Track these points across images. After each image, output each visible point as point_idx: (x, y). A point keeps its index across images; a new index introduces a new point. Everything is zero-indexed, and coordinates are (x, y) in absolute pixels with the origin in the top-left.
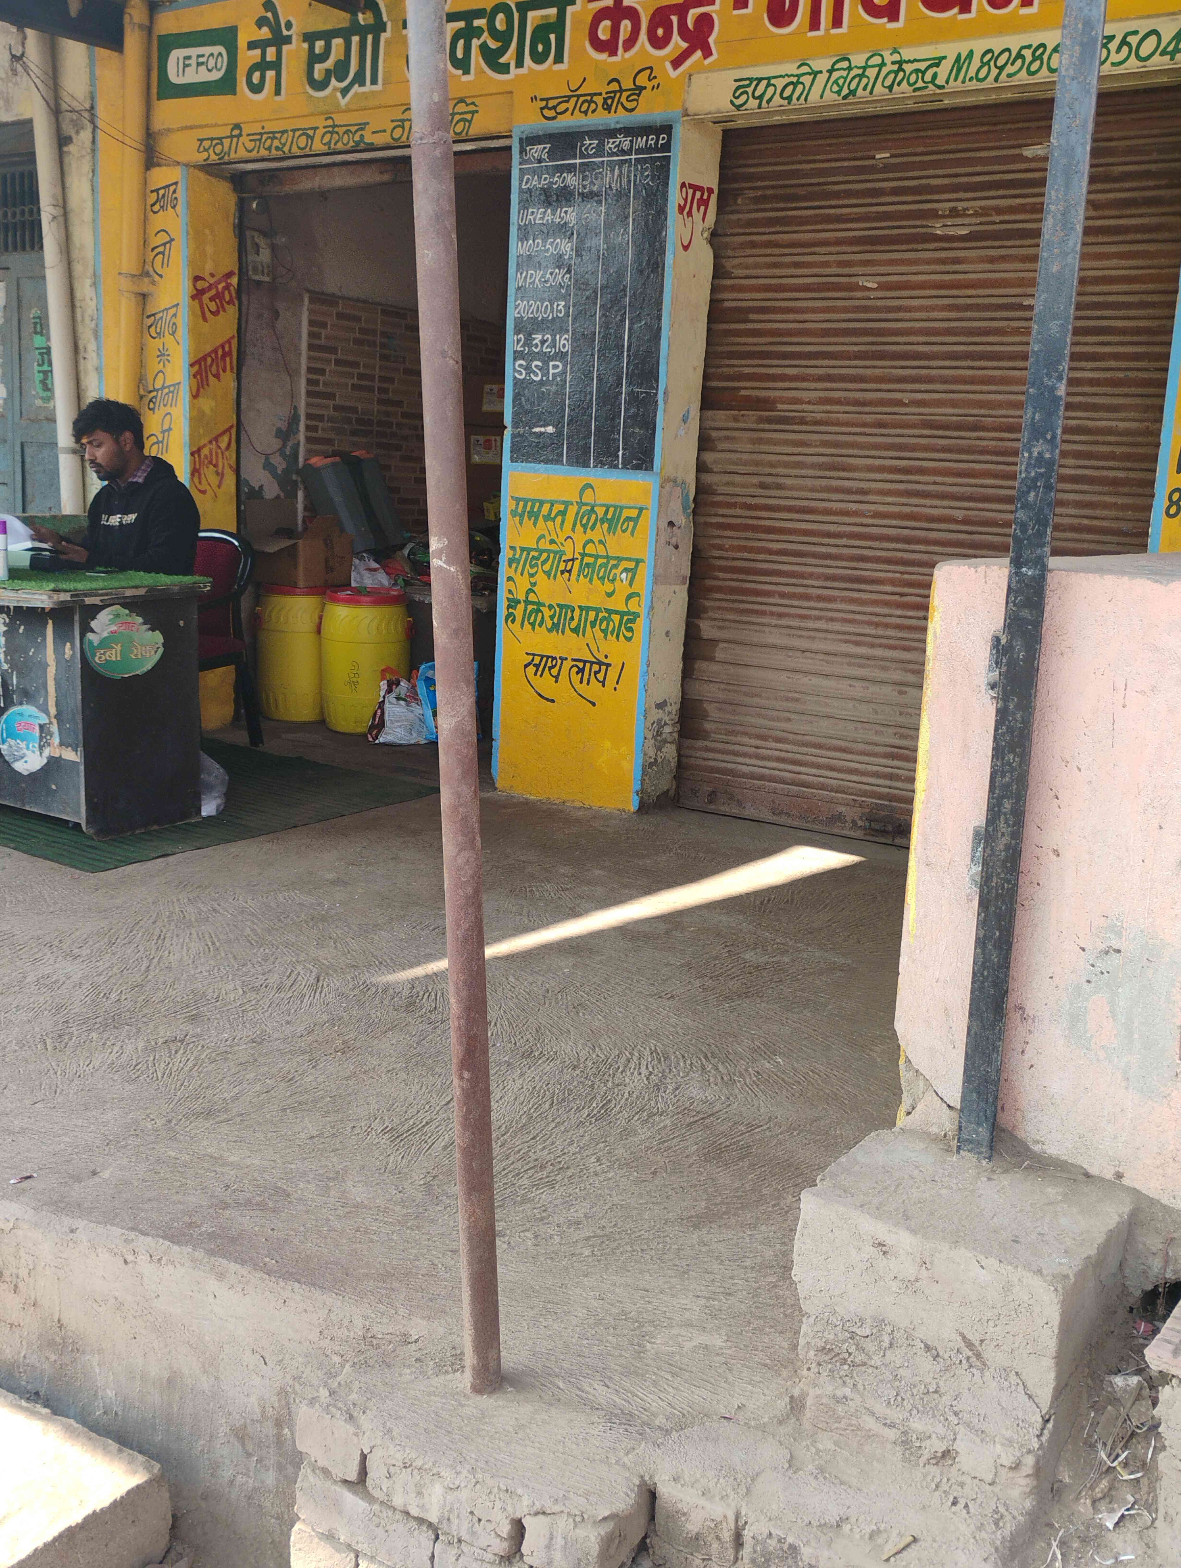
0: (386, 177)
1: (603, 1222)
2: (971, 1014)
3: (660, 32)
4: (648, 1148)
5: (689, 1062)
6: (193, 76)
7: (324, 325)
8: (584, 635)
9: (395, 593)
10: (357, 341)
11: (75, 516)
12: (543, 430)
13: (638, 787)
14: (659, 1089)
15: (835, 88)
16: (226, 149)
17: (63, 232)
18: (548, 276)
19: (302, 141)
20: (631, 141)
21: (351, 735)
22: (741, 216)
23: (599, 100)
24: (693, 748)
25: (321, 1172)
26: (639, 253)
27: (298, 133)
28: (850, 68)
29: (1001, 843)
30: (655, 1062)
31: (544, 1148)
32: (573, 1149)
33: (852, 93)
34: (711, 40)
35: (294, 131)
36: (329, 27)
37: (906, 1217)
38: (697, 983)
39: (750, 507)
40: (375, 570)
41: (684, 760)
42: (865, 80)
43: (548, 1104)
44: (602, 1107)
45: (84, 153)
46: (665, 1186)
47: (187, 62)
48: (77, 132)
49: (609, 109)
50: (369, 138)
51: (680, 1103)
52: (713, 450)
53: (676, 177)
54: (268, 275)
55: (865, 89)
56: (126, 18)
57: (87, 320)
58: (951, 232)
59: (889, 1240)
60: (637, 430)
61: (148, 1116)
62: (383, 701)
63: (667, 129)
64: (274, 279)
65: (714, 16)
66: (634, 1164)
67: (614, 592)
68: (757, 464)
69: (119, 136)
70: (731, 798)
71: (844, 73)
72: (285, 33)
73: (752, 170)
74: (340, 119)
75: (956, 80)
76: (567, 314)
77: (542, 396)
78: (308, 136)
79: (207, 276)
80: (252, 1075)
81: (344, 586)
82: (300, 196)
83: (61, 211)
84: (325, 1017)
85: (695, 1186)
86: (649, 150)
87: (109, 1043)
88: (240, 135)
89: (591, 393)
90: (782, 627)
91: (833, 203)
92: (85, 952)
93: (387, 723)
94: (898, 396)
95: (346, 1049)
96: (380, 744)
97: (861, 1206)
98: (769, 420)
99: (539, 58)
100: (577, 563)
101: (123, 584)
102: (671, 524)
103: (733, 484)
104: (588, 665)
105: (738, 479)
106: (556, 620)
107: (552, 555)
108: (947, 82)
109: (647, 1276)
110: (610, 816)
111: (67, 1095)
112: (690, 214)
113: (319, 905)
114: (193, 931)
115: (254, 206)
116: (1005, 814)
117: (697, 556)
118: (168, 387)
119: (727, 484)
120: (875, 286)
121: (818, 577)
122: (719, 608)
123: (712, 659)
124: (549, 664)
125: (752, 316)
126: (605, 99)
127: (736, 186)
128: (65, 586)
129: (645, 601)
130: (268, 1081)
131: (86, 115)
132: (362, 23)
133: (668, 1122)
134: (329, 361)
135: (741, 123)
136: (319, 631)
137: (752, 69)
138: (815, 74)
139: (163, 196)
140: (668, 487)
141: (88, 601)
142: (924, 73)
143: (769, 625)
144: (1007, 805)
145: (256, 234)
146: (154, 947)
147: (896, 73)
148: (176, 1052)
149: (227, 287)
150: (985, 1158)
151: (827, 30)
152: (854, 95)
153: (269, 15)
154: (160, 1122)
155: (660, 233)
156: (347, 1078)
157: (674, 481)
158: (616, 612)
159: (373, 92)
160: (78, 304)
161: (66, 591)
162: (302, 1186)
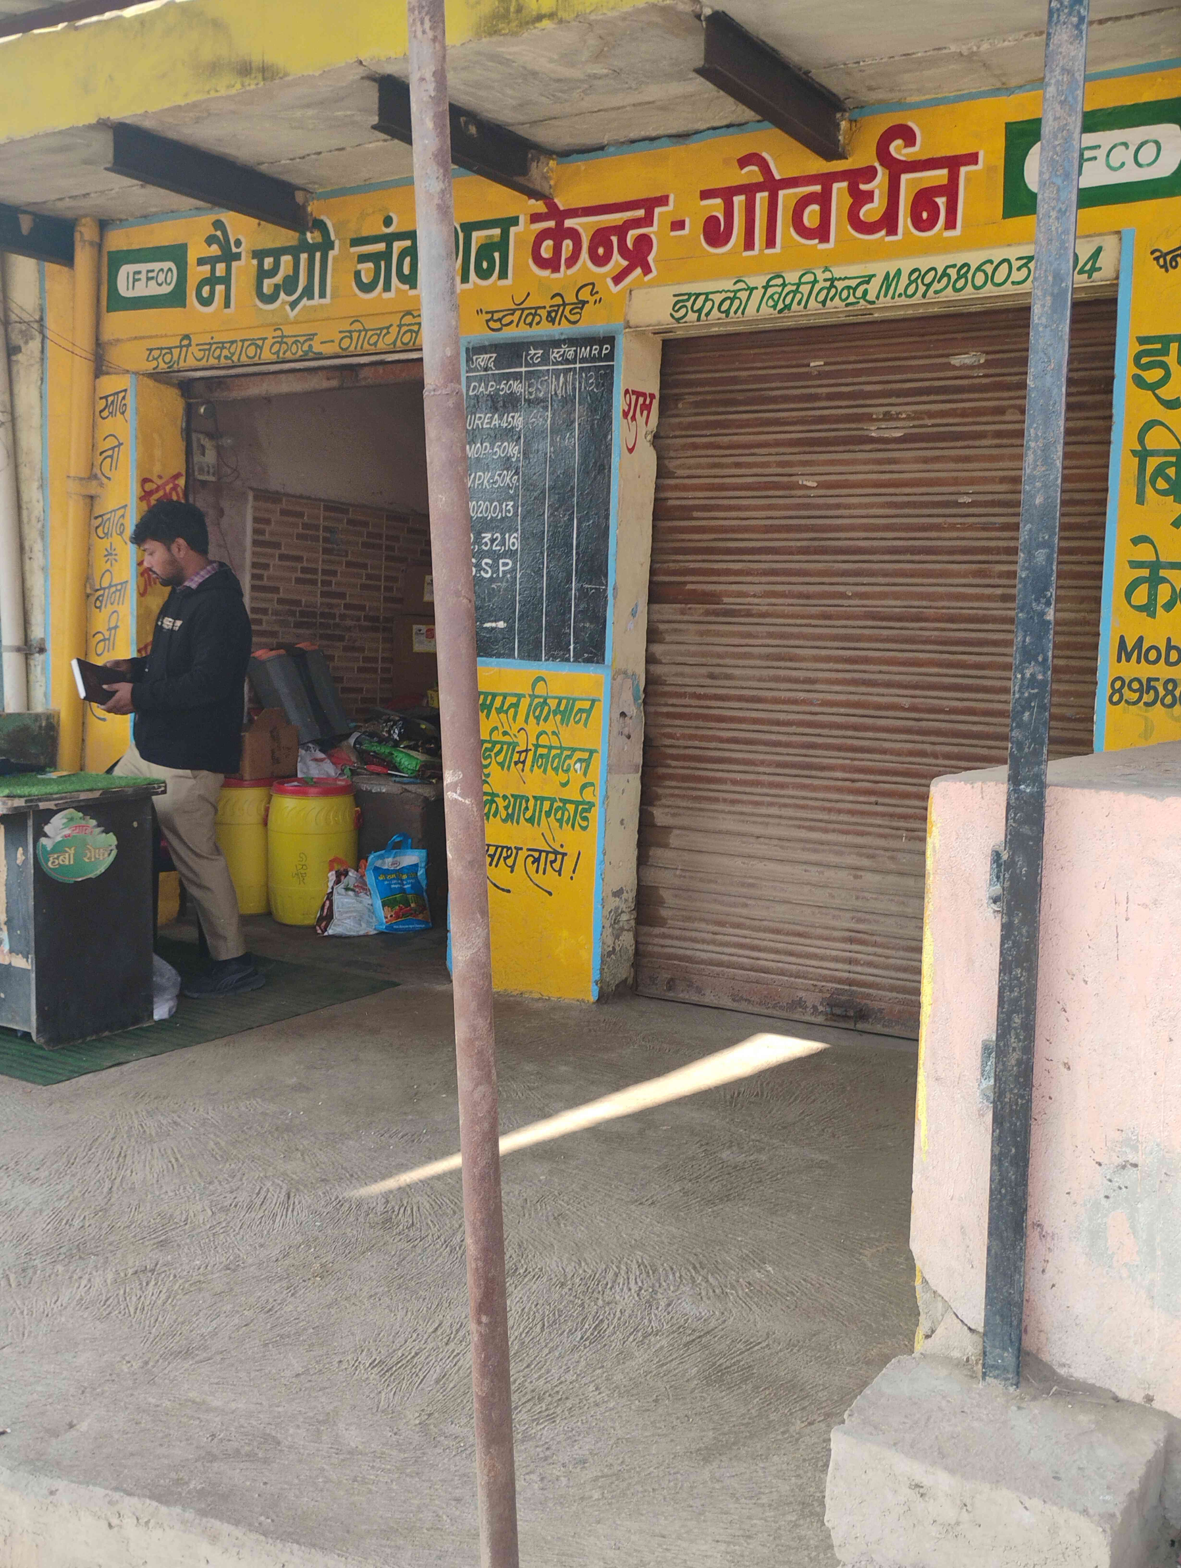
0: (334, 383)
1: (610, 1459)
2: (990, 1234)
3: (601, 251)
4: (647, 1373)
5: (677, 1274)
6: (142, 290)
7: (268, 522)
8: (539, 825)
9: (343, 783)
10: (300, 536)
11: (19, 714)
12: (494, 625)
13: (597, 977)
14: (650, 1306)
15: (771, 303)
16: (175, 358)
17: (11, 437)
18: (496, 477)
19: (251, 351)
20: (576, 351)
21: (299, 927)
22: (682, 419)
23: (543, 313)
24: (650, 935)
25: (311, 1414)
26: (585, 456)
27: (246, 343)
28: (784, 285)
29: (1013, 1058)
30: (644, 1276)
31: (540, 1377)
32: (570, 1377)
33: (788, 307)
34: (650, 259)
35: (243, 341)
36: (278, 244)
37: (943, 1455)
38: (677, 1188)
39: (699, 697)
40: (322, 760)
41: (641, 947)
42: (798, 296)
43: (539, 1326)
44: (595, 1328)
45: (32, 361)
46: (669, 1415)
47: (137, 277)
48: (26, 343)
49: (553, 321)
50: (318, 348)
51: (674, 1321)
52: (661, 641)
53: (620, 384)
54: (214, 474)
55: (799, 303)
56: (77, 236)
57: (34, 521)
58: (886, 434)
59: (926, 1481)
60: (588, 625)
61: (123, 1358)
62: (332, 893)
63: (610, 340)
64: (219, 479)
65: (653, 237)
66: (635, 1392)
67: (568, 781)
68: (704, 655)
69: (69, 346)
70: (690, 985)
71: (779, 289)
72: (234, 250)
73: (693, 376)
74: (288, 330)
75: (885, 296)
76: (516, 514)
77: (492, 593)
78: (257, 346)
79: (155, 479)
80: (229, 1307)
81: (288, 777)
82: (247, 402)
83: (9, 417)
84: (299, 1238)
85: (700, 1414)
86: (593, 359)
87: (75, 1277)
88: (190, 345)
89: (541, 589)
90: (734, 813)
91: (771, 407)
92: (44, 1174)
93: (336, 915)
94: (841, 589)
95: (325, 1272)
96: (329, 936)
97: (895, 1444)
98: (716, 613)
99: (484, 274)
100: (531, 754)
101: (78, 788)
102: (623, 714)
103: (682, 675)
104: (544, 855)
105: (687, 670)
106: (510, 811)
107: (505, 747)
108: (878, 298)
109: (662, 1521)
110: (569, 1008)
111: (36, 1337)
112: (634, 418)
113: (282, 1113)
114: (155, 1146)
115: (202, 410)
116: (1015, 1028)
117: (648, 745)
118: (116, 585)
119: (676, 675)
120: (815, 484)
121: (770, 764)
122: (672, 795)
123: (666, 846)
124: (504, 854)
125: (695, 514)
126: (549, 313)
127: (676, 391)
128: (18, 791)
129: (600, 791)
130: (246, 1313)
131: (36, 326)
132: (310, 241)
133: (664, 1342)
134: (272, 556)
135: (680, 334)
136: (265, 822)
137: (690, 285)
138: (751, 290)
139: (112, 402)
140: (620, 678)
141: (42, 805)
142: (855, 289)
143: (722, 812)
144: (1017, 1020)
145: (201, 436)
146: (116, 1167)
147: (829, 289)
148: (147, 1284)
149: (175, 488)
150: (1012, 1385)
151: (761, 250)
152: (789, 309)
153: (219, 233)
154: (136, 1365)
155: (606, 436)
156: (329, 1306)
157: (625, 673)
158: (571, 802)
159: (322, 305)
160: (24, 506)
161: (20, 797)
162: (291, 1431)
